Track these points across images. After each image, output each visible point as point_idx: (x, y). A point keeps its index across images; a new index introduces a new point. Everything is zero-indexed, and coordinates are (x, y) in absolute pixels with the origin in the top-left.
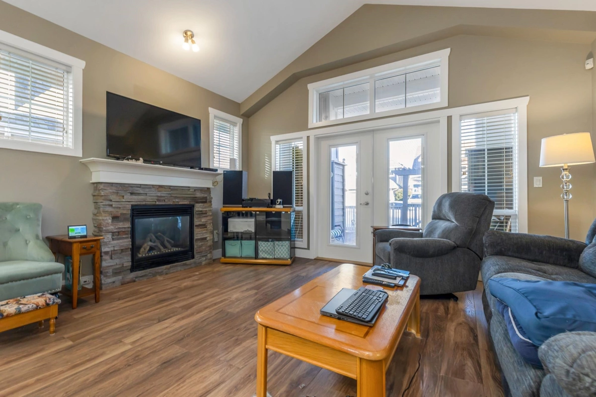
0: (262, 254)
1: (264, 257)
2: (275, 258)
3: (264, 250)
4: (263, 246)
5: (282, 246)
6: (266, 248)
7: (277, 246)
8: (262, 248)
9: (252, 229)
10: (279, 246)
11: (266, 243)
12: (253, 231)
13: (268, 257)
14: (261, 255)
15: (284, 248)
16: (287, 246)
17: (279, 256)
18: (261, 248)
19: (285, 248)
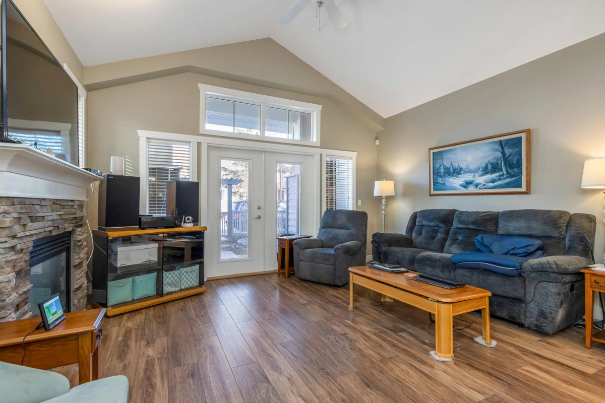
0: (167, 288)
1: (170, 291)
2: (181, 289)
3: (170, 282)
4: (168, 277)
5: (191, 272)
6: (172, 279)
7: (185, 274)
8: (168, 280)
9: (154, 258)
10: (187, 272)
11: (172, 273)
12: (156, 260)
13: (174, 290)
14: (166, 290)
15: (193, 275)
16: (196, 271)
17: (187, 286)
18: (166, 280)
19: (195, 274)
